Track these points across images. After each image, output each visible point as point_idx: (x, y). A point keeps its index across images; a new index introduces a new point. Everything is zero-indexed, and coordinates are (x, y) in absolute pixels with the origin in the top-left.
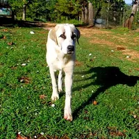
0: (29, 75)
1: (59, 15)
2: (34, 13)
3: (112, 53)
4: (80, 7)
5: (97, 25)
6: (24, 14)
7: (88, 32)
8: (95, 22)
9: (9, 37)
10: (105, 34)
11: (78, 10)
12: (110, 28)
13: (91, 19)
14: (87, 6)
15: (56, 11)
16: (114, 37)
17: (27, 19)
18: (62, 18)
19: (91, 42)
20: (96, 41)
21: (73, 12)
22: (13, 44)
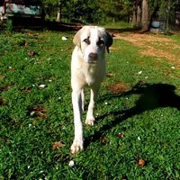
0: (45, 104)
1: (104, 15)
2: (72, 12)
3: (172, 70)
4: (131, 6)
5: (152, 30)
6: (59, 14)
7: (140, 39)
8: (151, 26)
9: (32, 44)
10: (164, 42)
11: (128, 9)
12: (171, 34)
13: (145, 21)
14: (140, 4)
15: (100, 10)
16: (176, 46)
17: (63, 20)
18: (108, 19)
19: (144, 53)
20: (150, 53)
21: (122, 12)
22: (35, 54)
